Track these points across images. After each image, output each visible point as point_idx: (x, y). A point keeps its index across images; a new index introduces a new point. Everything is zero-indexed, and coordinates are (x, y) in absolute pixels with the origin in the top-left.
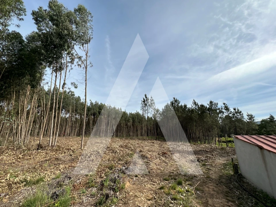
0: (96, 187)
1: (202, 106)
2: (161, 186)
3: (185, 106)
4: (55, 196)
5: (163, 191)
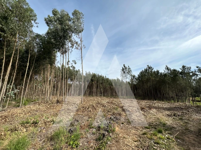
0: (95, 128)
1: (174, 70)
2: (144, 132)
3: (158, 72)
4: (71, 132)
5: (146, 137)
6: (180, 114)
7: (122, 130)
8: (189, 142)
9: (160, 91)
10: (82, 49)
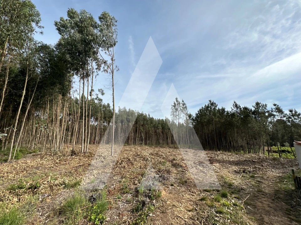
0: (131, 194)
1: (245, 108)
2: (202, 197)
3: (223, 110)
4: (92, 200)
5: (205, 203)
6: (252, 170)
7: (171, 195)
8: (262, 209)
9: (225, 138)
10: (113, 72)
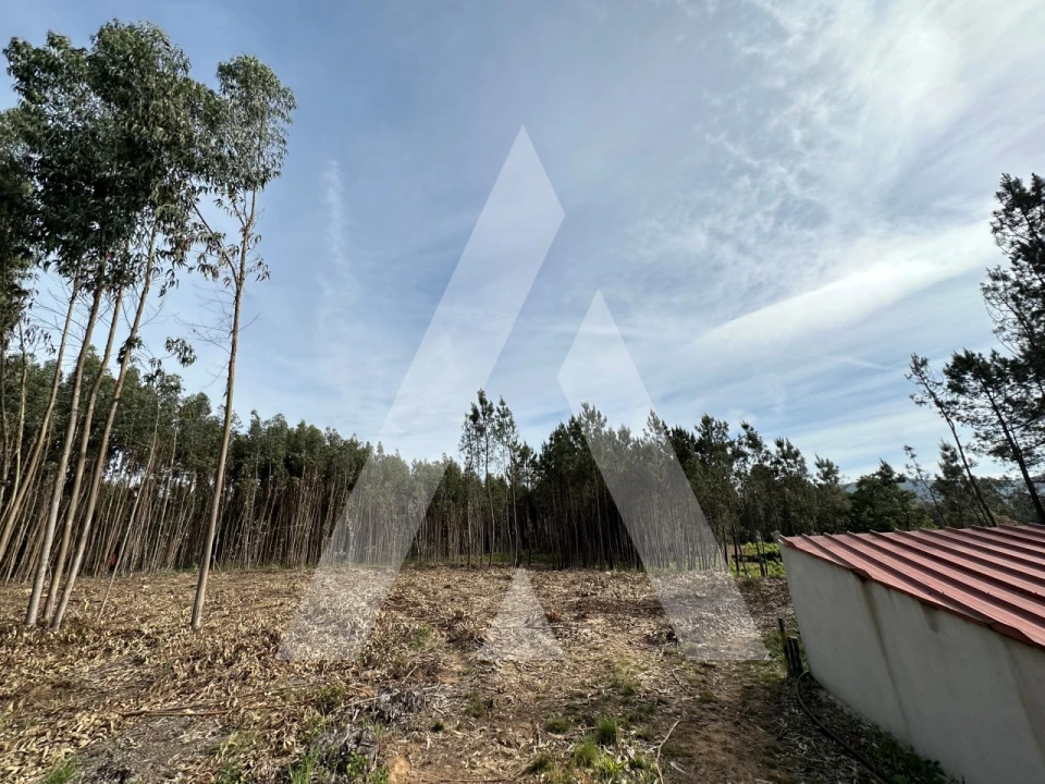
3: (625, 434)
10: (242, 279)
